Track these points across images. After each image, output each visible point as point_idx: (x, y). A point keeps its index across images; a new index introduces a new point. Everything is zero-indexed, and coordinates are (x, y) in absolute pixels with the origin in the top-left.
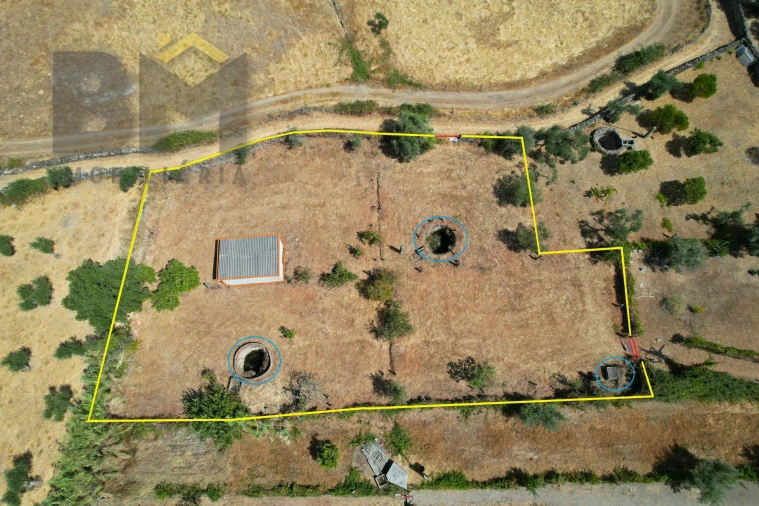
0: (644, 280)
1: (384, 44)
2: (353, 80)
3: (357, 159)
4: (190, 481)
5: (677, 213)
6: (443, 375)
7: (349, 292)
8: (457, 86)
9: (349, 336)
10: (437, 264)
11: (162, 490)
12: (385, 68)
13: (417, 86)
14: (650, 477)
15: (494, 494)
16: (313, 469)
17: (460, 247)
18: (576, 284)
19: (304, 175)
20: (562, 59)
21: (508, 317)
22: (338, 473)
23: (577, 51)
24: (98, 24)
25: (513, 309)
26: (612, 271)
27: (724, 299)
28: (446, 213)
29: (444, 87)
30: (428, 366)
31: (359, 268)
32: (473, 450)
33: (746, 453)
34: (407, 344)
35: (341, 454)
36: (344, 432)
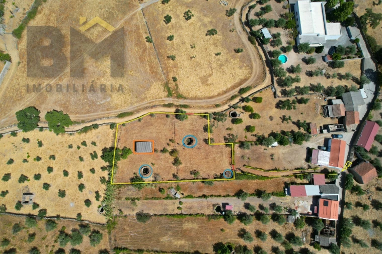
0: (238, 151)
1: (176, 85)
2: (168, 96)
3: (169, 119)
4: (133, 197)
5: (249, 134)
6: (189, 174)
7: (167, 154)
8: (195, 98)
9: (167, 165)
10: (188, 147)
11: (127, 199)
12: (177, 92)
13: (185, 98)
14: (234, 196)
15: (199, 200)
16: (160, 194)
17: (194, 143)
18: (222, 152)
19: (156, 124)
20: (225, 89)
21: (204, 160)
22: (165, 195)
23: (229, 86)
24: (98, 79)
25: (206, 158)
26: (231, 149)
27: (257, 156)
28: (190, 134)
29: (192, 99)
30: (185, 171)
31: (169, 149)
32: (195, 190)
33: (255, 191)
34: (180, 167)
35: (166, 191)
36: (166, 186)
